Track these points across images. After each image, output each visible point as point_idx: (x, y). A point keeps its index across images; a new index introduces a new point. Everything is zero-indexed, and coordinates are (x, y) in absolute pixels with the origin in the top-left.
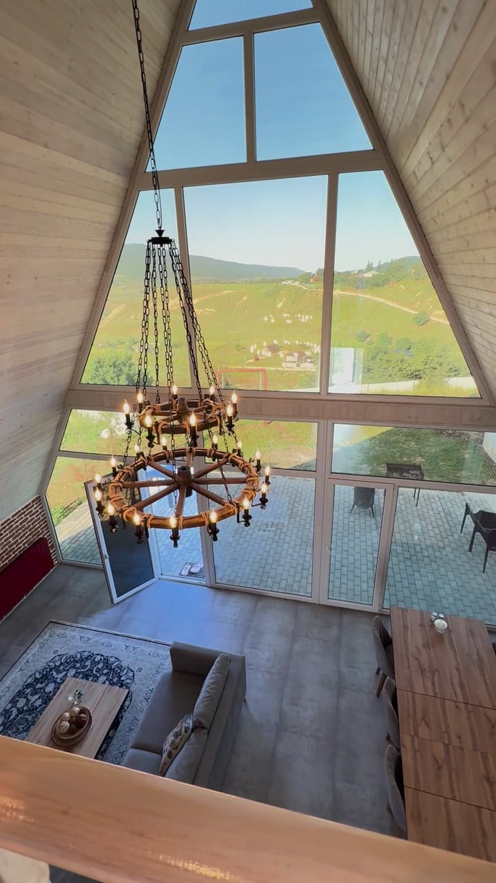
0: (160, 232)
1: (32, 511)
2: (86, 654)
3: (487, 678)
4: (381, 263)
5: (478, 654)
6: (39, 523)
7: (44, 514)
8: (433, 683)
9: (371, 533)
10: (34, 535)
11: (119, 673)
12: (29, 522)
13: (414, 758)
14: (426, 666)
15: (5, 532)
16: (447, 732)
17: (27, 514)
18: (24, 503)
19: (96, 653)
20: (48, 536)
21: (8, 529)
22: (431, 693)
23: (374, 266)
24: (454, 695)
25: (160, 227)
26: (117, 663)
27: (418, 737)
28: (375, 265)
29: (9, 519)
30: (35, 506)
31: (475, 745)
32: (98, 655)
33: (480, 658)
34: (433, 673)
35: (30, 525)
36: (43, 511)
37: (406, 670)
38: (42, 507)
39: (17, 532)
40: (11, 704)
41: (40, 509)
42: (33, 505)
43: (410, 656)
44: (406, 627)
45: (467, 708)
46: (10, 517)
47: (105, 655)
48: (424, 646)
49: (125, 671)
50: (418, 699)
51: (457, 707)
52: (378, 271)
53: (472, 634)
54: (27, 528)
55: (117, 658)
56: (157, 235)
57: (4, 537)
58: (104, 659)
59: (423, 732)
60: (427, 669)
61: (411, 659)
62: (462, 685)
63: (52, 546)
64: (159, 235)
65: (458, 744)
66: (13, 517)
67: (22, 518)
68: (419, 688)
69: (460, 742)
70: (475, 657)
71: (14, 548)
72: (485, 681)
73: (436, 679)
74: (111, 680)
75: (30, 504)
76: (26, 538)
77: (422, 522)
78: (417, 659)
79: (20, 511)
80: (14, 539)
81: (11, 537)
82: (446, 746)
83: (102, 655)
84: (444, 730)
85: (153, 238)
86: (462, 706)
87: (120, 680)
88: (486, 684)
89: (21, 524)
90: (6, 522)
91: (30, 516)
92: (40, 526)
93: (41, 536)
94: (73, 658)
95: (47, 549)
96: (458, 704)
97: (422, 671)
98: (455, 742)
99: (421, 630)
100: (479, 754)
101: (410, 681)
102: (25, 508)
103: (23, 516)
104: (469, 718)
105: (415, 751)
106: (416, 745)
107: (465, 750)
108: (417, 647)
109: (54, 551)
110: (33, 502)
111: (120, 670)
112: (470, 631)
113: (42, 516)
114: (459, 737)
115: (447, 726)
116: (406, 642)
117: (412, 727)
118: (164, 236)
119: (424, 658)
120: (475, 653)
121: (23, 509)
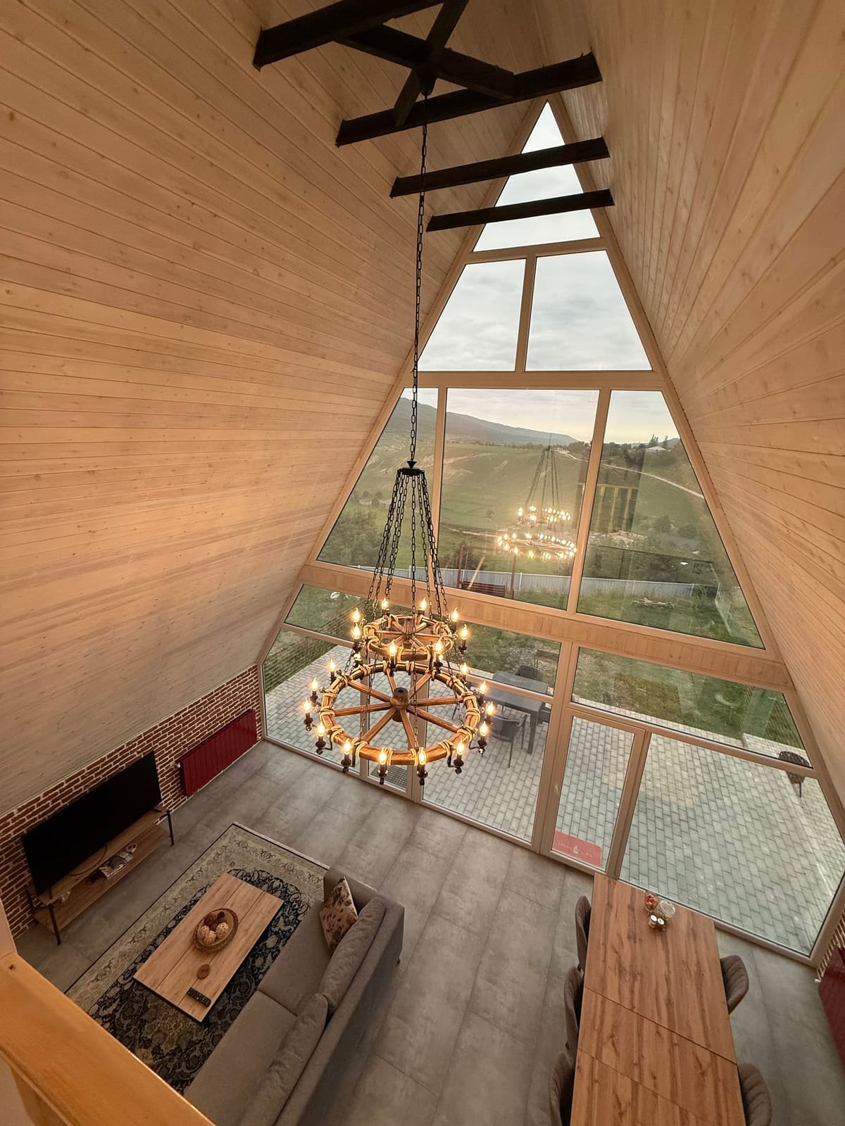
0: (412, 463)
1: (247, 680)
2: (264, 875)
3: (705, 1000)
4: (668, 439)
5: (698, 964)
6: (251, 693)
7: (258, 685)
8: (632, 992)
9: (616, 774)
10: (244, 705)
12: (242, 691)
13: (590, 1090)
14: (627, 964)
15: (217, 699)
16: (639, 1065)
17: (241, 683)
18: (241, 671)
19: (275, 876)
20: (257, 709)
21: (220, 696)
22: (627, 1004)
23: (659, 441)
24: (656, 1015)
25: (412, 459)
26: (295, 896)
27: (600, 1061)
28: (661, 440)
29: (224, 686)
30: (251, 675)
31: (673, 1093)
32: (277, 879)
33: (700, 971)
34: (634, 977)
35: (242, 695)
36: (257, 681)
37: (601, 964)
38: (257, 677)
39: (228, 700)
40: (174, 921)
41: (255, 679)
42: (249, 674)
43: (609, 946)
44: (609, 906)
45: (671, 1039)
46: (225, 684)
47: (285, 882)
48: (629, 937)
49: (304, 908)
50: (609, 1008)
51: (658, 1032)
52: (663, 447)
53: (693, 934)
54: (239, 697)
55: (297, 889)
56: (407, 466)
57: (216, 703)
58: (283, 887)
59: (608, 1054)
60: (628, 969)
61: (610, 952)
62: (669, 1003)
63: (259, 720)
64: (410, 465)
65: (652, 1088)
66: (227, 684)
67: (236, 686)
68: (612, 995)
69: (655, 1085)
70: (693, 968)
71: (222, 717)
72: (702, 1005)
73: (637, 984)
74: (287, 917)
75: (246, 672)
76: (236, 708)
77: (683, 772)
78: (617, 953)
79: (235, 679)
80: (224, 707)
81: (222, 704)
82: (635, 1086)
83: (281, 881)
84: (635, 1061)
85: (403, 469)
86: (665, 1033)
87: (297, 919)
88: (703, 1011)
89: (233, 692)
90: (220, 688)
91: (244, 685)
92: (251, 697)
93: (251, 707)
94: (250, 876)
95: (254, 721)
96: (660, 1028)
97: (621, 971)
98: (648, 1082)
99: (629, 914)
100: (677, 1108)
101: (603, 981)
102: (241, 676)
103: (237, 684)
104: (671, 1052)
105: (593, 1082)
106: (596, 1072)
107: (659, 1097)
108: (619, 936)
109: (261, 725)
110: (249, 670)
111: (299, 905)
112: (693, 930)
113: (255, 686)
114: (655, 1078)
115: (641, 1057)
116: (606, 925)
117: (594, 1045)
118: (415, 467)
119: (626, 952)
120: (695, 961)
121: (238, 677)
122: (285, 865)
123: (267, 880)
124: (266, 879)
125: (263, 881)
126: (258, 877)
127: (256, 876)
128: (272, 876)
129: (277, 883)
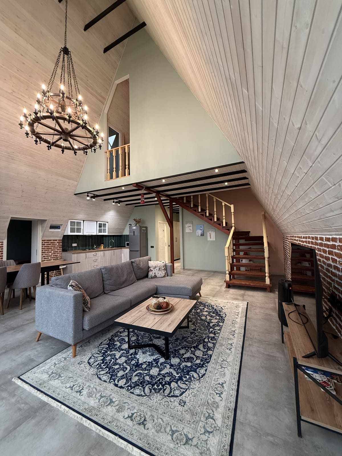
2: (137, 391)
11: (102, 363)
32: (121, 387)
83: (116, 385)
94: (155, 389)
122: (109, 404)
123: (133, 385)
124: (134, 387)
125: (139, 385)
126: (144, 388)
127: (147, 390)
128: (128, 390)
129: (122, 383)
